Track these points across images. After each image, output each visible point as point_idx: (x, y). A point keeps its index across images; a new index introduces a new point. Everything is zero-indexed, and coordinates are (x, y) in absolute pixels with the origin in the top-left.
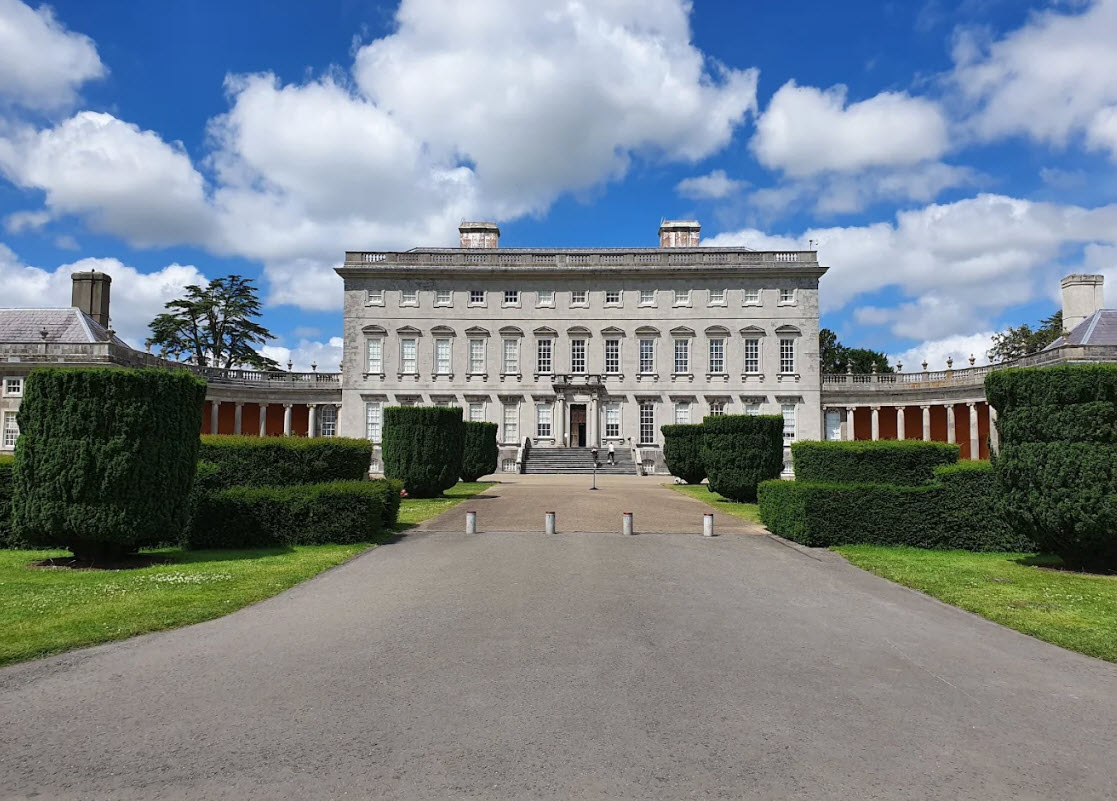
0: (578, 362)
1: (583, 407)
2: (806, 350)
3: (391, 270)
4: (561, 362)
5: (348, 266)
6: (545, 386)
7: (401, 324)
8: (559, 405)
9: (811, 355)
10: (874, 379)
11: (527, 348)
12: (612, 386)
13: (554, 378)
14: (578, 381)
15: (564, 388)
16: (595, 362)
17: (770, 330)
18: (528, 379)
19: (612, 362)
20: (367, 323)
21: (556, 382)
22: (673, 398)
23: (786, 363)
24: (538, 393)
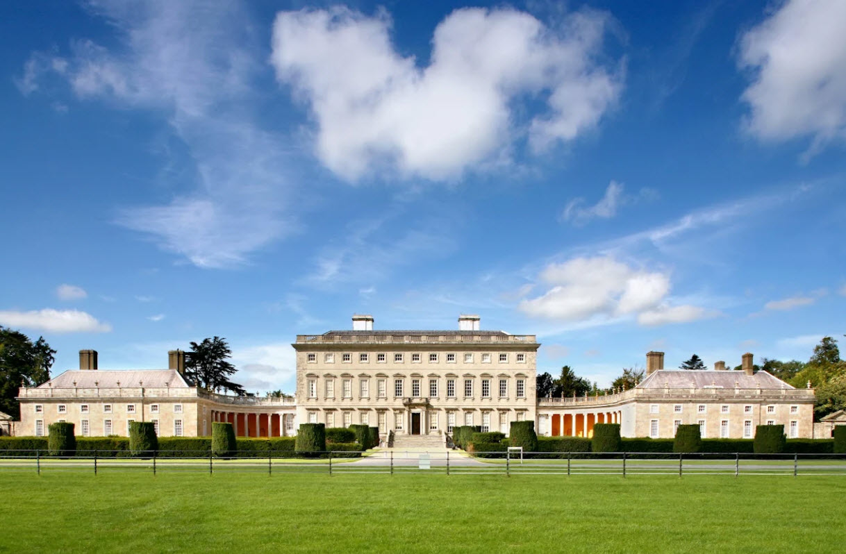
0: (416, 391)
1: (419, 414)
2: (530, 386)
3: (320, 344)
4: (407, 391)
5: (298, 343)
6: (399, 403)
7: (326, 372)
8: (406, 413)
9: (532, 388)
10: (562, 400)
11: (390, 384)
12: (433, 402)
13: (404, 398)
14: (416, 401)
15: (410, 404)
16: (424, 391)
17: (512, 375)
18: (391, 399)
19: (433, 391)
20: (308, 372)
21: (405, 401)
22: (464, 409)
23: (520, 392)
24: (396, 407)
